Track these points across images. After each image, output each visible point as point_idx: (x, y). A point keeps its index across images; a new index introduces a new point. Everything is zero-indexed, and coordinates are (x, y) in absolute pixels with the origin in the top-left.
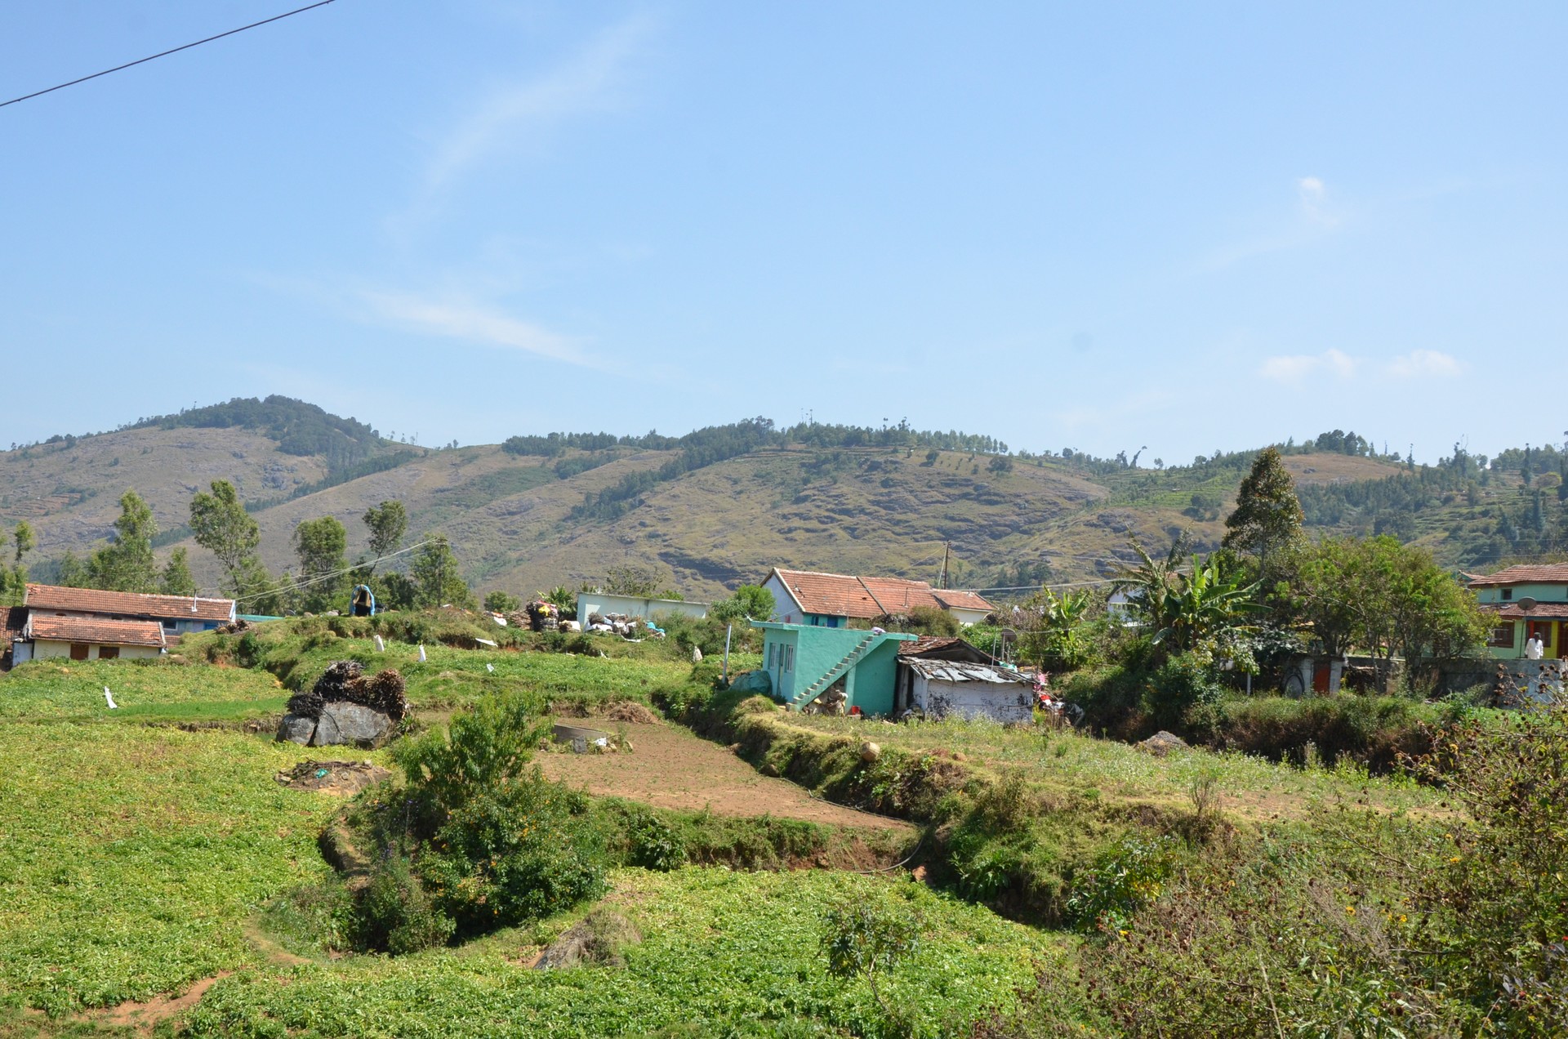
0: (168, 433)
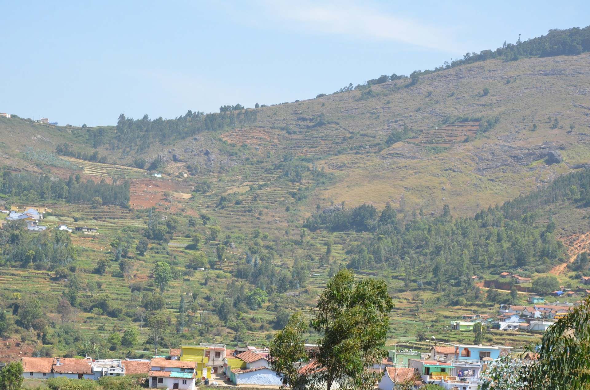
0: (514, 63)
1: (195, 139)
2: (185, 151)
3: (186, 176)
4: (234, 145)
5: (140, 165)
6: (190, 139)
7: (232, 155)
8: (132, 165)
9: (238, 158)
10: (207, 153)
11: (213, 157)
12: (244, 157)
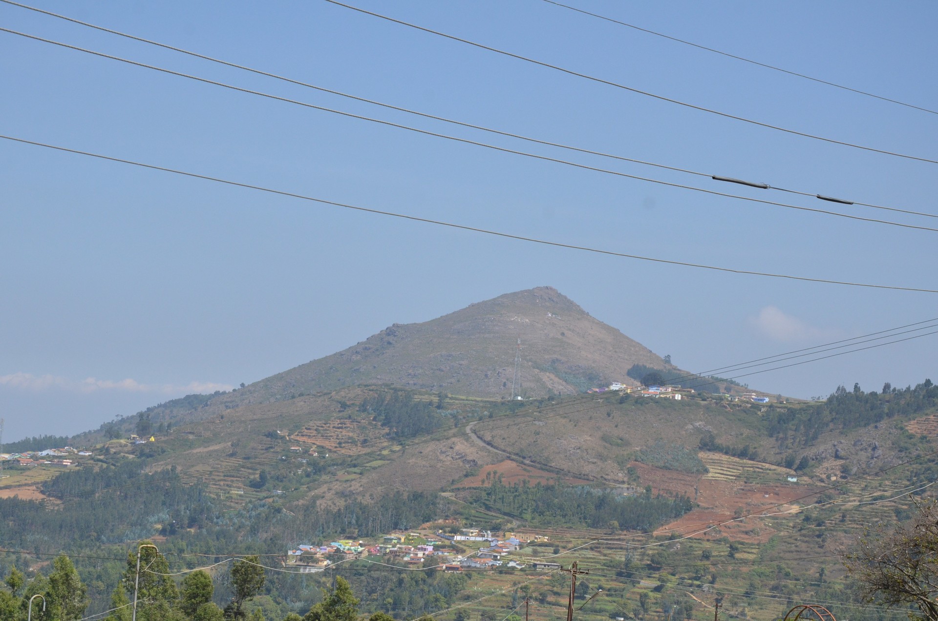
1: (876, 427)
2: (855, 445)
3: (833, 478)
4: (911, 437)
5: (789, 465)
6: (871, 427)
7: (900, 451)
8: (781, 463)
9: (908, 454)
10: (874, 448)
11: (879, 452)
12: (915, 453)
